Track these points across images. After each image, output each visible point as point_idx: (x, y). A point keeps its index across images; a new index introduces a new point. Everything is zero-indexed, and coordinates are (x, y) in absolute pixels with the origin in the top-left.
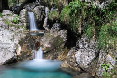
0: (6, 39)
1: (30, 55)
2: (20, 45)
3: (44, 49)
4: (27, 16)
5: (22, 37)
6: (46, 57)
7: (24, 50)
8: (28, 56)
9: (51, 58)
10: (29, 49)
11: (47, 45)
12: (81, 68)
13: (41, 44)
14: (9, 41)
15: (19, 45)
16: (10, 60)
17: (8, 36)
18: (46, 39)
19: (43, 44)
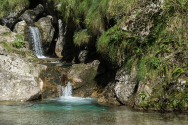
0: (23, 70)
1: (56, 92)
2: (42, 79)
3: (73, 84)
4: (27, 33)
5: (42, 68)
6: (76, 94)
7: (48, 85)
8: (53, 93)
9: (83, 95)
10: (53, 85)
11: (77, 80)
12: (120, 102)
13: (69, 78)
14: (27, 74)
15: (40, 79)
16: (35, 96)
17: (25, 66)
18: (76, 72)
19: (71, 78)
